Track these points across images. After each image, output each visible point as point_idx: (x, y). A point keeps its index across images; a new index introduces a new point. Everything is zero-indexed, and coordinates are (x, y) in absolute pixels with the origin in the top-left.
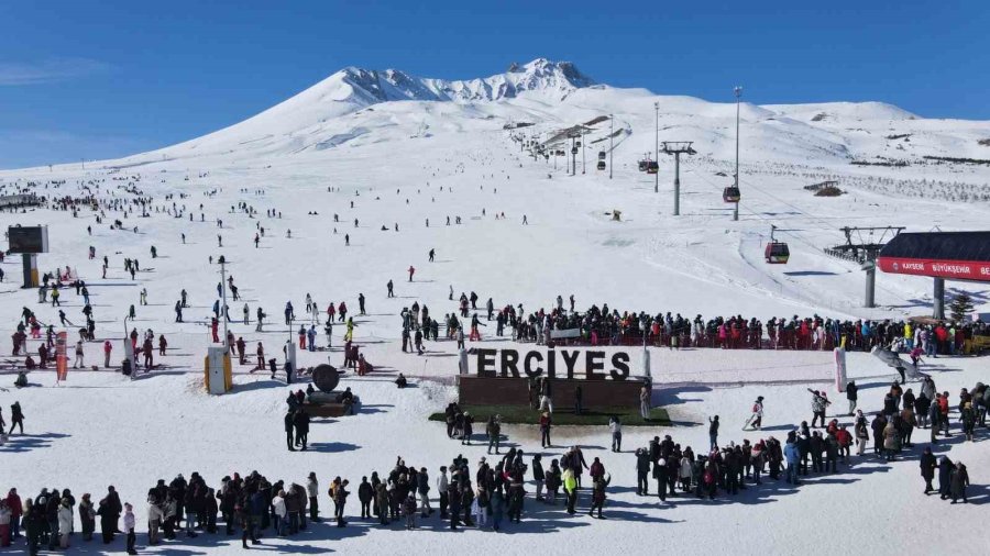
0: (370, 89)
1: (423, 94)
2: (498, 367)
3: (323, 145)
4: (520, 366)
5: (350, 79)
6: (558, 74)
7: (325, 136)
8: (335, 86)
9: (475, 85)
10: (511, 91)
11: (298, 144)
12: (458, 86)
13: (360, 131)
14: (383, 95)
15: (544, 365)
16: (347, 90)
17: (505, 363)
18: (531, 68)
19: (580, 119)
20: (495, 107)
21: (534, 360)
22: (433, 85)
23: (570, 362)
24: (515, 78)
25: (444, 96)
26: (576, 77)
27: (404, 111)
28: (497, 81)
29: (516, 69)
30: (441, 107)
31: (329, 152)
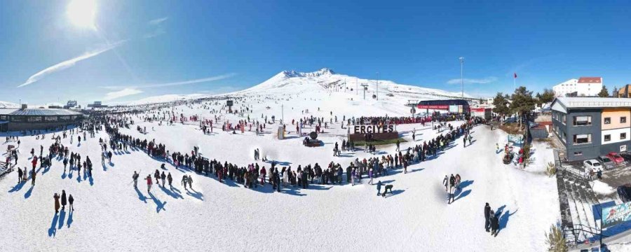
0: (289, 75)
1: (300, 76)
2: (360, 131)
3: (279, 87)
4: (366, 130)
5: (285, 73)
6: (329, 71)
7: (280, 85)
8: (282, 75)
9: (311, 74)
10: (319, 75)
11: (274, 87)
12: (307, 74)
13: (286, 84)
14: (291, 76)
15: (372, 130)
16: (284, 75)
17: (362, 130)
18: (323, 70)
19: (335, 80)
20: (315, 78)
21: (369, 129)
22: (302, 74)
23: (379, 128)
24: (319, 72)
25: (304, 76)
26: (332, 72)
27: (296, 79)
28: (316, 73)
29: (320, 70)
30: (304, 78)
31: (280, 88)
